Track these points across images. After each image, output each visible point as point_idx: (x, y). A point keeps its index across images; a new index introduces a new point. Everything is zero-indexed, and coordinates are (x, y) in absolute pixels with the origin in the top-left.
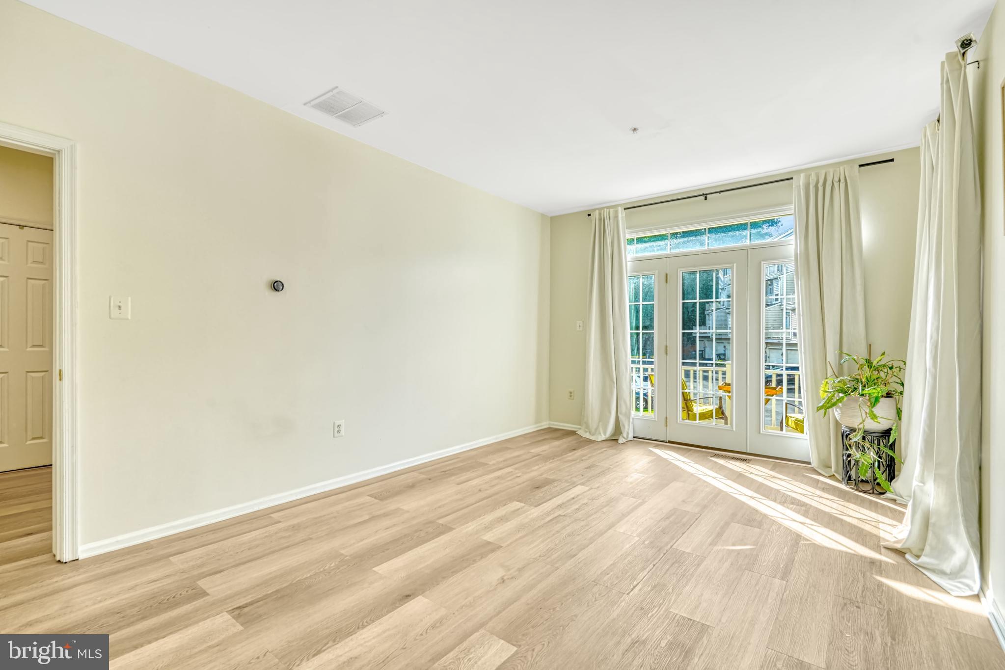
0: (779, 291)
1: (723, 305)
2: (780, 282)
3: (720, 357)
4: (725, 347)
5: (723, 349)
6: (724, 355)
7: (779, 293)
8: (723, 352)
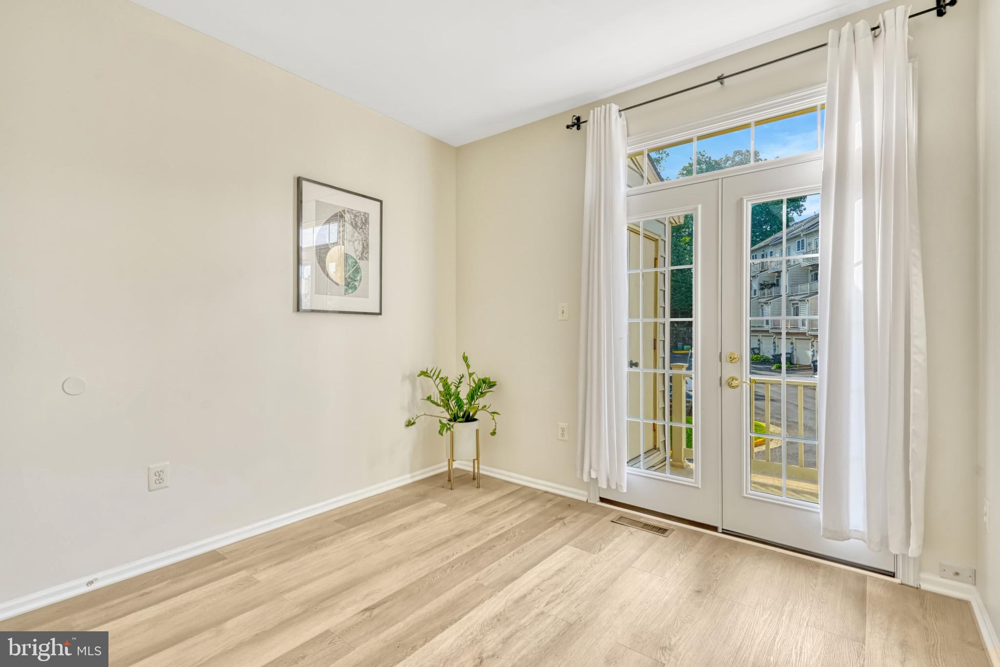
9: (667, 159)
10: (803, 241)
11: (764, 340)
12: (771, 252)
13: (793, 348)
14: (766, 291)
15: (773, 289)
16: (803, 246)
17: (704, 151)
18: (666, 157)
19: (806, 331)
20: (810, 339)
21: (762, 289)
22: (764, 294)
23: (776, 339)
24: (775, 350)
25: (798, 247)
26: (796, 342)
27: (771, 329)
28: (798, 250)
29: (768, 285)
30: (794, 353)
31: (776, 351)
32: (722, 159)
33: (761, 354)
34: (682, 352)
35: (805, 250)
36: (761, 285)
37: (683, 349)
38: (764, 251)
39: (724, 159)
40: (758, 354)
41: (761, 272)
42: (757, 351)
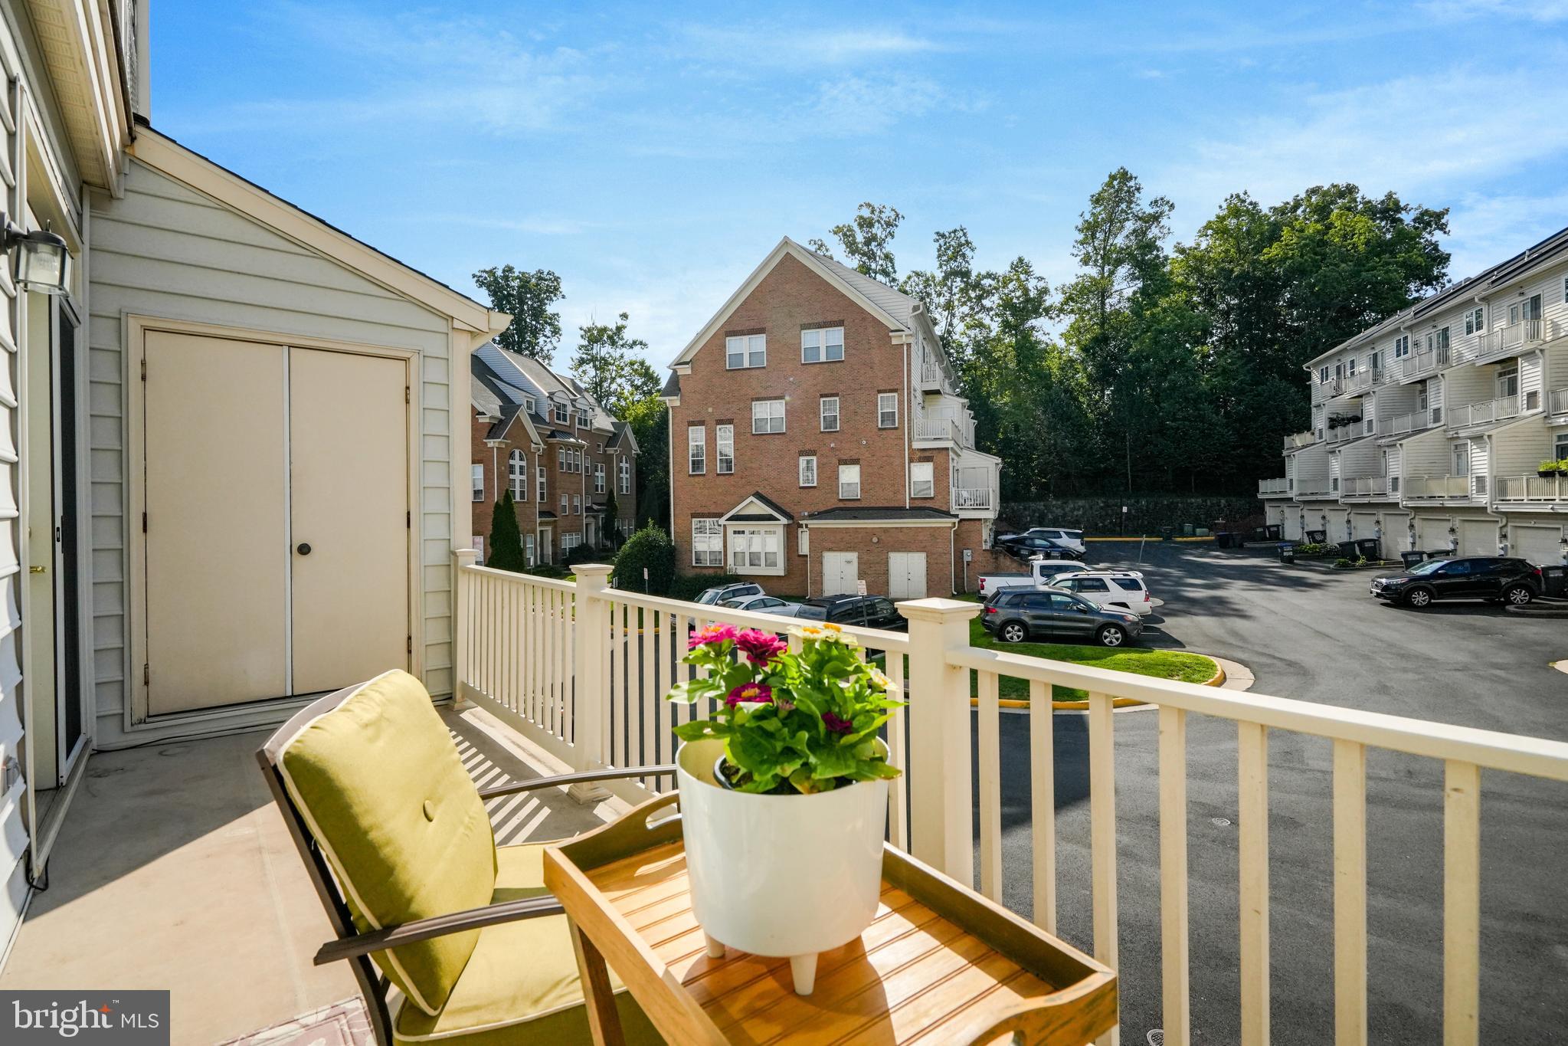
0: (1443, 401)
1: (1321, 437)
2: (1443, 383)
3: (1313, 538)
4: (1324, 518)
5: (1322, 522)
6: (1324, 533)
7: (1442, 405)
8: (1320, 528)
9: (1172, 214)
10: (1406, 338)
11: (1330, 516)
12: (1352, 362)
13: (1379, 531)
14: (1339, 430)
15: (1351, 426)
16: (1406, 348)
17: (1245, 193)
18: (1169, 211)
19: (1399, 501)
20: (1408, 515)
21: (1332, 427)
22: (1336, 436)
23: (1352, 515)
24: (1350, 534)
25: (1398, 351)
26: (1385, 519)
27: (1341, 497)
28: (1398, 355)
29: (1343, 419)
30: (1383, 540)
31: (1352, 536)
32: (1288, 203)
33: (1328, 540)
34: (1194, 539)
35: (1409, 355)
36: (1331, 420)
37: (1194, 535)
38: (1339, 360)
39: (1292, 203)
40: (1323, 541)
41: (1333, 397)
42: (1319, 537)
